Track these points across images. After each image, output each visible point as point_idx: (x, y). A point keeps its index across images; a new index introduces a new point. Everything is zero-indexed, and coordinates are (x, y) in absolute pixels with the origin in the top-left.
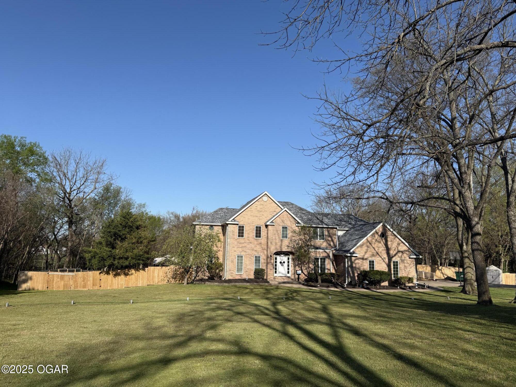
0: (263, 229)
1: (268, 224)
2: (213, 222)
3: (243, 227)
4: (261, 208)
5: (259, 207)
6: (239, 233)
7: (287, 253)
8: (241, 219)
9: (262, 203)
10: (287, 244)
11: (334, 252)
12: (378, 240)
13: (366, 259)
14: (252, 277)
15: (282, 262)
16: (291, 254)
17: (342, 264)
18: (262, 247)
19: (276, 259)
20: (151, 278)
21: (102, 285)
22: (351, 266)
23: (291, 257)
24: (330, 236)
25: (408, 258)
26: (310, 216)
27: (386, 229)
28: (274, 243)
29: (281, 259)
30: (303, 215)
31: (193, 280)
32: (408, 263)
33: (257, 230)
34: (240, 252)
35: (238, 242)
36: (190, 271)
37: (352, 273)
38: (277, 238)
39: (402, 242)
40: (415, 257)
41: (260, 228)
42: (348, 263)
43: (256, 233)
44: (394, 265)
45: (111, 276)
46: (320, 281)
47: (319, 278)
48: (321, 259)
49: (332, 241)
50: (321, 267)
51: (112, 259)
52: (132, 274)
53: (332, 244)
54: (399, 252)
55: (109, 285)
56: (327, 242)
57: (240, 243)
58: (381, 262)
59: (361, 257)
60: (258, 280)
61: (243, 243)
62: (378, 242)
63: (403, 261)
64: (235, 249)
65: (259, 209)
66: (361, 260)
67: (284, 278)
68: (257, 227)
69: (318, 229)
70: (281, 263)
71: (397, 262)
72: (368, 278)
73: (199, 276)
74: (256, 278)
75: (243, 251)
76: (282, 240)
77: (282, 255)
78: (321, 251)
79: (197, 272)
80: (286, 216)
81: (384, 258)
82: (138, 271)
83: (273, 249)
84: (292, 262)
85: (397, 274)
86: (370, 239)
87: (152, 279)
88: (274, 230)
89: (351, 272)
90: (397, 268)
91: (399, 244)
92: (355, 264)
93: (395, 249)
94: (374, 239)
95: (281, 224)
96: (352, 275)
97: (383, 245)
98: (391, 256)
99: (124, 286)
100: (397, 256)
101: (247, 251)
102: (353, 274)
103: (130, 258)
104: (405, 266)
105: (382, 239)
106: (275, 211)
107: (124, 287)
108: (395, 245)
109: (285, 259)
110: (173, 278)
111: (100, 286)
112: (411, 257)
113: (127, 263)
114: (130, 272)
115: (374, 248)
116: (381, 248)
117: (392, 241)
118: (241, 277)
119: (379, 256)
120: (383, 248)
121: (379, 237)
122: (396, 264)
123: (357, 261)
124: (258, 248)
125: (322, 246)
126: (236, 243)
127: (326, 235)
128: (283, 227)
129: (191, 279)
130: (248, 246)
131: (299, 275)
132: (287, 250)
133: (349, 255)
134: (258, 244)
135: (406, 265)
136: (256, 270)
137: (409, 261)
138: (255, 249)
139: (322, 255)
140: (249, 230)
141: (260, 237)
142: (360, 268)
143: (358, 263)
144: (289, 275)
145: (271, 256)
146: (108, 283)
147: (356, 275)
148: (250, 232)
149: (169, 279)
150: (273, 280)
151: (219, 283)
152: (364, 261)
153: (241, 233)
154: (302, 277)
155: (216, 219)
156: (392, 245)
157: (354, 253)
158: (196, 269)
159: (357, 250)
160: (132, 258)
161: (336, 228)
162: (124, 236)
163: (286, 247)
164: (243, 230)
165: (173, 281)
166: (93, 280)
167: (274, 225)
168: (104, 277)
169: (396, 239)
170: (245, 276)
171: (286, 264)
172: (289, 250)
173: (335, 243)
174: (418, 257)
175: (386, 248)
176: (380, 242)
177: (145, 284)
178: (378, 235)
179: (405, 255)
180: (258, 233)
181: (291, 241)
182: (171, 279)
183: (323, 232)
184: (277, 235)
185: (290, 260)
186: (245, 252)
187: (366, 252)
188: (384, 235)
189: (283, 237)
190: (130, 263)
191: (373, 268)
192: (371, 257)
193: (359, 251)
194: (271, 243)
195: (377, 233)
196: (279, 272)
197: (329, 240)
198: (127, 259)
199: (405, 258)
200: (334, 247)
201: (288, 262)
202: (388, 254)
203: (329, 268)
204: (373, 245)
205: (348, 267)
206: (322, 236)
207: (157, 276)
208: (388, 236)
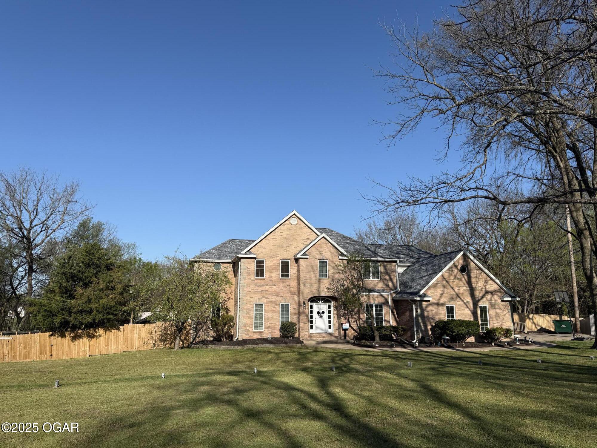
0: (292, 266)
1: (299, 256)
2: (219, 258)
3: (262, 262)
4: (288, 235)
5: (285, 233)
6: (257, 271)
7: (327, 298)
8: (260, 251)
9: (290, 227)
10: (327, 285)
11: (394, 295)
12: (457, 276)
13: (442, 304)
14: (277, 335)
15: (321, 312)
16: (333, 300)
17: (407, 313)
18: (291, 291)
19: (311, 307)
20: (129, 341)
21: (54, 353)
22: (422, 316)
23: (332, 304)
24: (387, 273)
25: (500, 301)
26: (357, 246)
27: (468, 261)
28: (308, 285)
29: (318, 308)
30: (347, 245)
31: (192, 343)
32: (500, 309)
33: (282, 267)
34: (259, 299)
35: (256, 285)
36: (187, 330)
37: (424, 325)
38: (313, 276)
39: (491, 279)
40: (510, 299)
41: (287, 263)
42: (417, 311)
43: (282, 271)
44: (481, 312)
45: (67, 340)
46: (377, 338)
47: (376, 333)
48: (376, 306)
49: (391, 280)
50: (377, 318)
51: (66, 313)
52: (99, 336)
53: (390, 284)
54: (487, 292)
55: (65, 353)
56: (383, 282)
57: (259, 286)
58: (463, 308)
59: (435, 301)
60: (286, 340)
61: (263, 286)
62: (458, 279)
63: (493, 306)
64: (252, 294)
65: (285, 236)
66: (436, 306)
67: (324, 335)
68: (282, 262)
69: (370, 263)
70: (318, 313)
71: (485, 307)
72: (448, 332)
73: (199, 337)
74: (283, 336)
75: (263, 297)
76: (319, 281)
77: (320, 302)
78: (376, 294)
79: (197, 331)
80: (324, 245)
81: (467, 302)
82: (109, 331)
83: (307, 294)
84: (335, 312)
85: (487, 324)
86: (446, 275)
87: (131, 343)
88: (307, 266)
89: (422, 324)
90: (486, 316)
91: (486, 282)
92: (428, 312)
93: (482, 289)
94: (452, 274)
95: (317, 257)
96: (423, 328)
97: (464, 284)
98: (477, 299)
99: (88, 354)
100: (485, 299)
101: (270, 296)
102: (426, 326)
103: (94, 312)
104: (497, 313)
105: (463, 275)
106: (308, 239)
107: (88, 356)
108: (481, 283)
109: (324, 307)
110: (161, 340)
111: (51, 355)
112: (505, 299)
113: (90, 319)
114: (96, 333)
115: (452, 288)
116: (463, 288)
117: (476, 277)
118: (260, 335)
119: (461, 299)
120: (465, 288)
121: (459, 272)
122: (484, 310)
123: (430, 308)
124: (286, 293)
125: (377, 288)
126: (252, 285)
127: (381, 273)
128: (320, 262)
129: (188, 341)
130: (270, 290)
131: (345, 330)
132: (328, 294)
133: (418, 299)
134: (285, 287)
135: (498, 311)
136: (283, 324)
137: (502, 305)
138: (281, 294)
139: (377, 301)
140: (271, 266)
141: (287, 276)
142: (434, 317)
143: (432, 311)
144: (330, 331)
145: (304, 303)
146: (63, 350)
147: (429, 327)
148: (273, 269)
149: (156, 342)
150: (309, 339)
151: (228, 345)
152: (440, 307)
153: (260, 272)
154: (350, 334)
155: (224, 254)
156: (477, 283)
157: (425, 295)
158: (195, 326)
159: (429, 291)
160: (98, 311)
161: (396, 262)
162: (87, 280)
163: (326, 290)
164: (262, 266)
165: (161, 345)
166: (40, 346)
167: (307, 258)
168: (56, 340)
169: (483, 274)
170: (267, 335)
171: (326, 315)
172: (330, 294)
173: (395, 283)
174: (514, 299)
175: (469, 287)
176: (460, 280)
177: (120, 350)
178: (458, 270)
179: (496, 297)
180: (285, 272)
181: (333, 280)
182: (159, 342)
183: (377, 269)
184: (312, 273)
185: (332, 309)
186: (267, 298)
187: (442, 295)
188: (465, 269)
189: (321, 275)
190: (94, 320)
191: (453, 316)
192: (449, 301)
193: (433, 293)
194: (304, 284)
195: (456, 266)
196: (317, 328)
197: (385, 279)
198: (90, 312)
199: (495, 301)
200: (393, 289)
201: (329, 312)
202: (472, 295)
203: (388, 319)
204: (451, 284)
205: (417, 316)
206: (376, 274)
207: (137, 338)
208: (471, 270)
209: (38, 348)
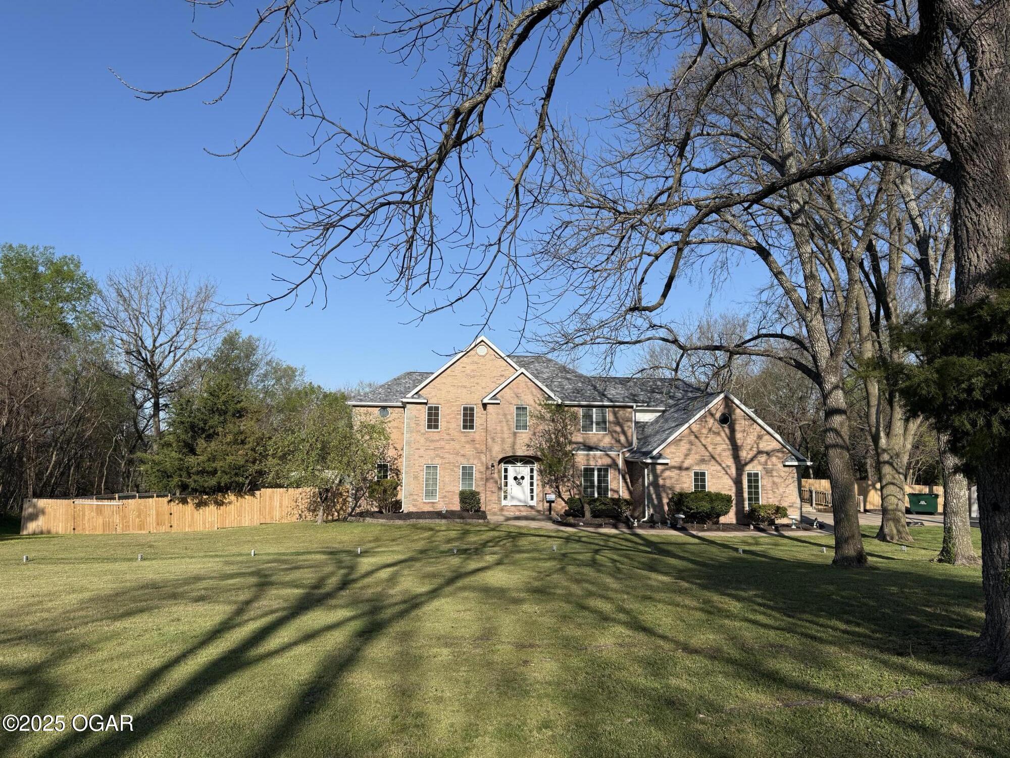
0: (478, 411)
1: (485, 401)
2: (386, 401)
3: (437, 409)
4: (473, 371)
5: (469, 368)
6: (429, 421)
7: (526, 459)
8: (433, 394)
9: (476, 359)
10: (527, 441)
11: (627, 455)
12: (713, 429)
13: (687, 469)
14: (456, 506)
15: (519, 477)
16: (536, 461)
17: (640, 480)
18: (476, 449)
19: (506, 471)
20: (267, 510)
21: (175, 523)
22: (655, 484)
23: (536, 466)
24: (618, 423)
25: (780, 466)
26: (580, 384)
27: (732, 406)
28: (499, 440)
29: (516, 471)
30: (565, 382)
31: (350, 515)
32: (780, 477)
33: (465, 415)
34: (432, 459)
35: (427, 439)
36: (344, 497)
37: (657, 498)
38: (505, 429)
39: (768, 433)
40: (796, 463)
41: (472, 409)
42: (648, 479)
43: (465, 421)
44: (749, 481)
45: (190, 507)
46: (588, 514)
47: (587, 508)
48: (599, 470)
49: (624, 433)
50: (599, 487)
51: (184, 474)
52: (230, 503)
53: (622, 439)
54: (760, 452)
55: (187, 525)
56: (612, 435)
57: (432, 441)
58: (720, 475)
59: (676, 464)
60: (466, 514)
61: (438, 441)
62: (715, 433)
63: (769, 472)
64: (422, 451)
65: (468, 372)
66: (677, 472)
67: (522, 509)
68: (465, 409)
69: (594, 410)
70: (515, 478)
71: (756, 475)
72: (685, 509)
73: (360, 506)
74: (464, 509)
75: (437, 456)
76: (515, 434)
77: (519, 464)
78: (598, 453)
79: (357, 499)
80: (523, 385)
81: (727, 466)
82: (242, 496)
83: (498, 452)
84: (539, 478)
85: (757, 499)
86: (695, 428)
87: (270, 513)
88: (498, 414)
89: (654, 496)
90: (757, 487)
91: (760, 437)
92: (664, 479)
93: (752, 447)
94: (705, 427)
95: (513, 402)
96: (656, 502)
97: (724, 441)
98: (743, 462)
99: (216, 526)
100: (756, 462)
101: (447, 455)
102: (660, 498)
103: (219, 472)
104: (774, 483)
105: (722, 427)
106: (502, 376)
107: (216, 528)
108: (751, 439)
109: (524, 470)
110: (309, 510)
111: (171, 526)
112: (787, 464)
113: (212, 482)
114: (226, 499)
115: (704, 446)
116: (720, 445)
117: (744, 431)
118: (433, 507)
119: (717, 461)
120: (725, 446)
121: (716, 423)
122: (754, 479)
123: (667, 473)
124: (469, 450)
125: (602, 444)
126: (422, 440)
127: (610, 422)
128: (517, 408)
129: (344, 511)
130: (447, 447)
131: (551, 502)
132: (526, 453)
133: (649, 461)
134: (468, 442)
135: (776, 479)
136: (462, 494)
137: (784, 472)
138: (462, 452)
139: (600, 462)
140: (448, 414)
141: (472, 427)
142: (674, 487)
143: (671, 478)
144: (533, 503)
145: (493, 466)
146: (185, 519)
147: (665, 501)
148: (451, 418)
149: (302, 512)
150: (498, 513)
151: (387, 519)
152: (684, 473)
153: (433, 420)
154: (560, 507)
155: (394, 394)
156: (745, 439)
157: (660, 456)
158: (354, 492)
159: (668, 451)
160: (224, 472)
161: (632, 407)
162: (211, 431)
163: (525, 448)
164: (437, 415)
165: (309, 516)
166: (157, 515)
167: (499, 404)
168: (176, 507)
169: (755, 426)
170: (442, 507)
171: (527, 480)
172: (531, 453)
173: (630, 438)
174: (802, 463)
175: (732, 445)
176: (718, 434)
177: (256, 523)
178: (715, 420)
179: (774, 459)
180: (468, 419)
181: (534, 434)
182: (306, 513)
183: (604, 417)
184: (504, 424)
185: (535, 473)
186: (442, 458)
187: (687, 455)
188: (726, 419)
189: (517, 427)
190: (219, 483)
191: (704, 486)
192: (697, 464)
193: (673, 453)
194: (493, 439)
195: (712, 415)
196: (513, 498)
197: (615, 432)
198: (214, 472)
199: (773, 465)
200: (626, 445)
201: (532, 477)
202: (736, 457)
203: (616, 488)
204: (703, 440)
205: (649, 484)
206: (602, 423)
207: (278, 506)
208: (735, 420)
209: (154, 517)
